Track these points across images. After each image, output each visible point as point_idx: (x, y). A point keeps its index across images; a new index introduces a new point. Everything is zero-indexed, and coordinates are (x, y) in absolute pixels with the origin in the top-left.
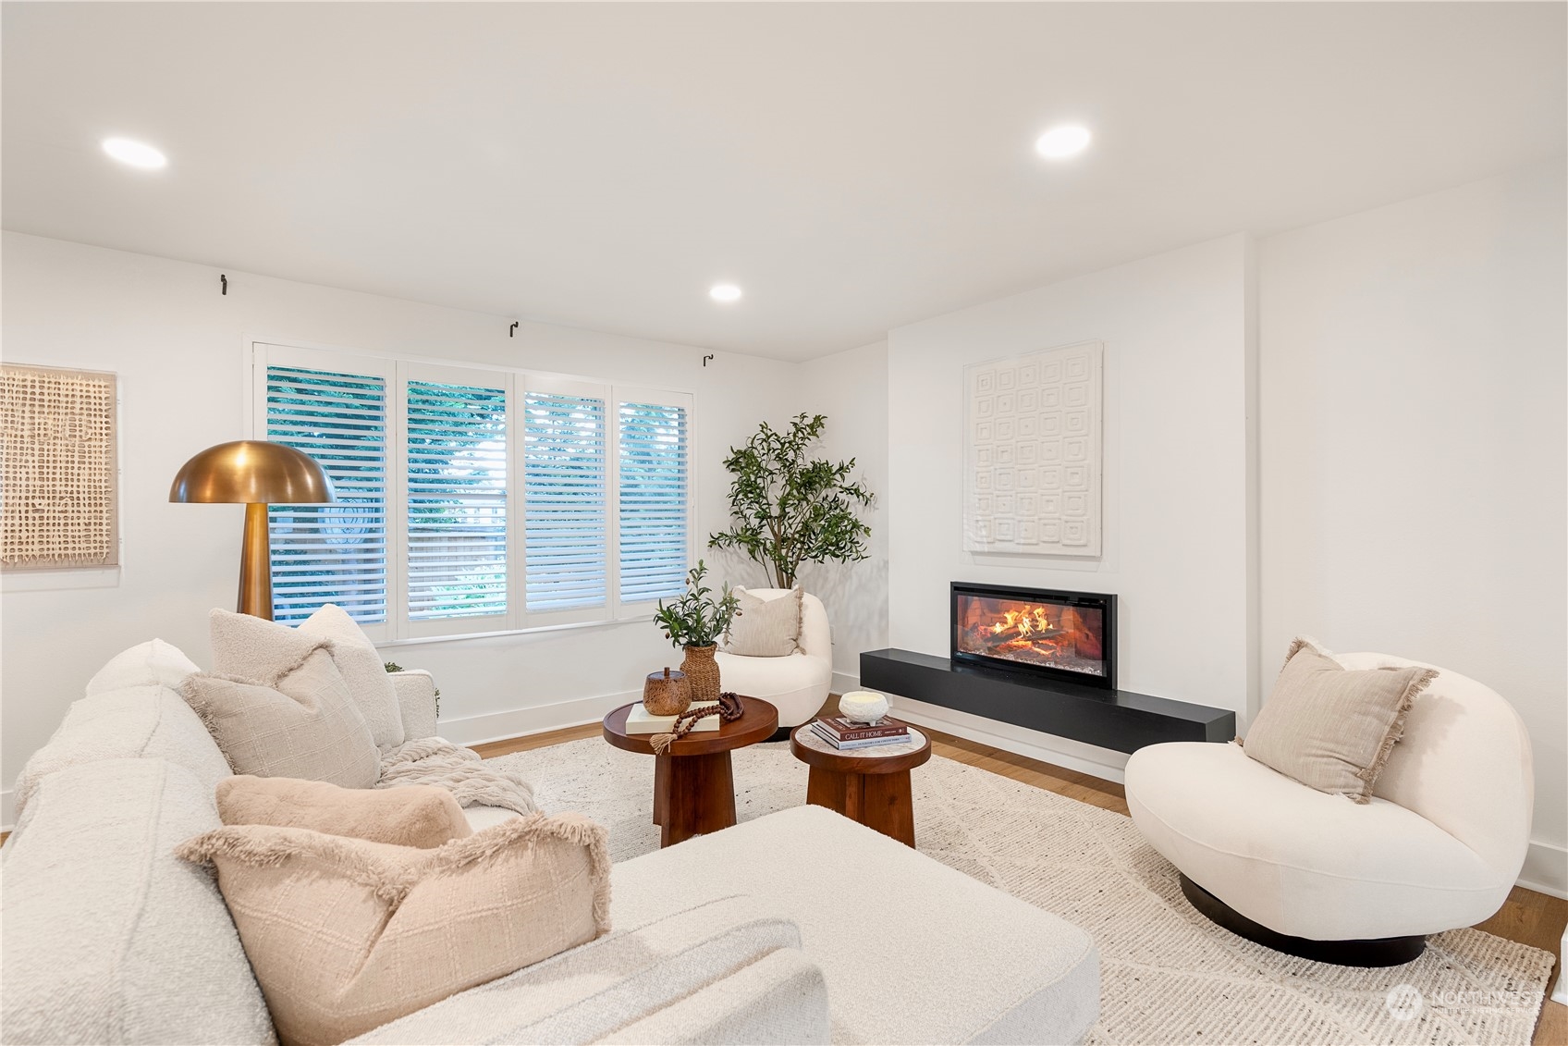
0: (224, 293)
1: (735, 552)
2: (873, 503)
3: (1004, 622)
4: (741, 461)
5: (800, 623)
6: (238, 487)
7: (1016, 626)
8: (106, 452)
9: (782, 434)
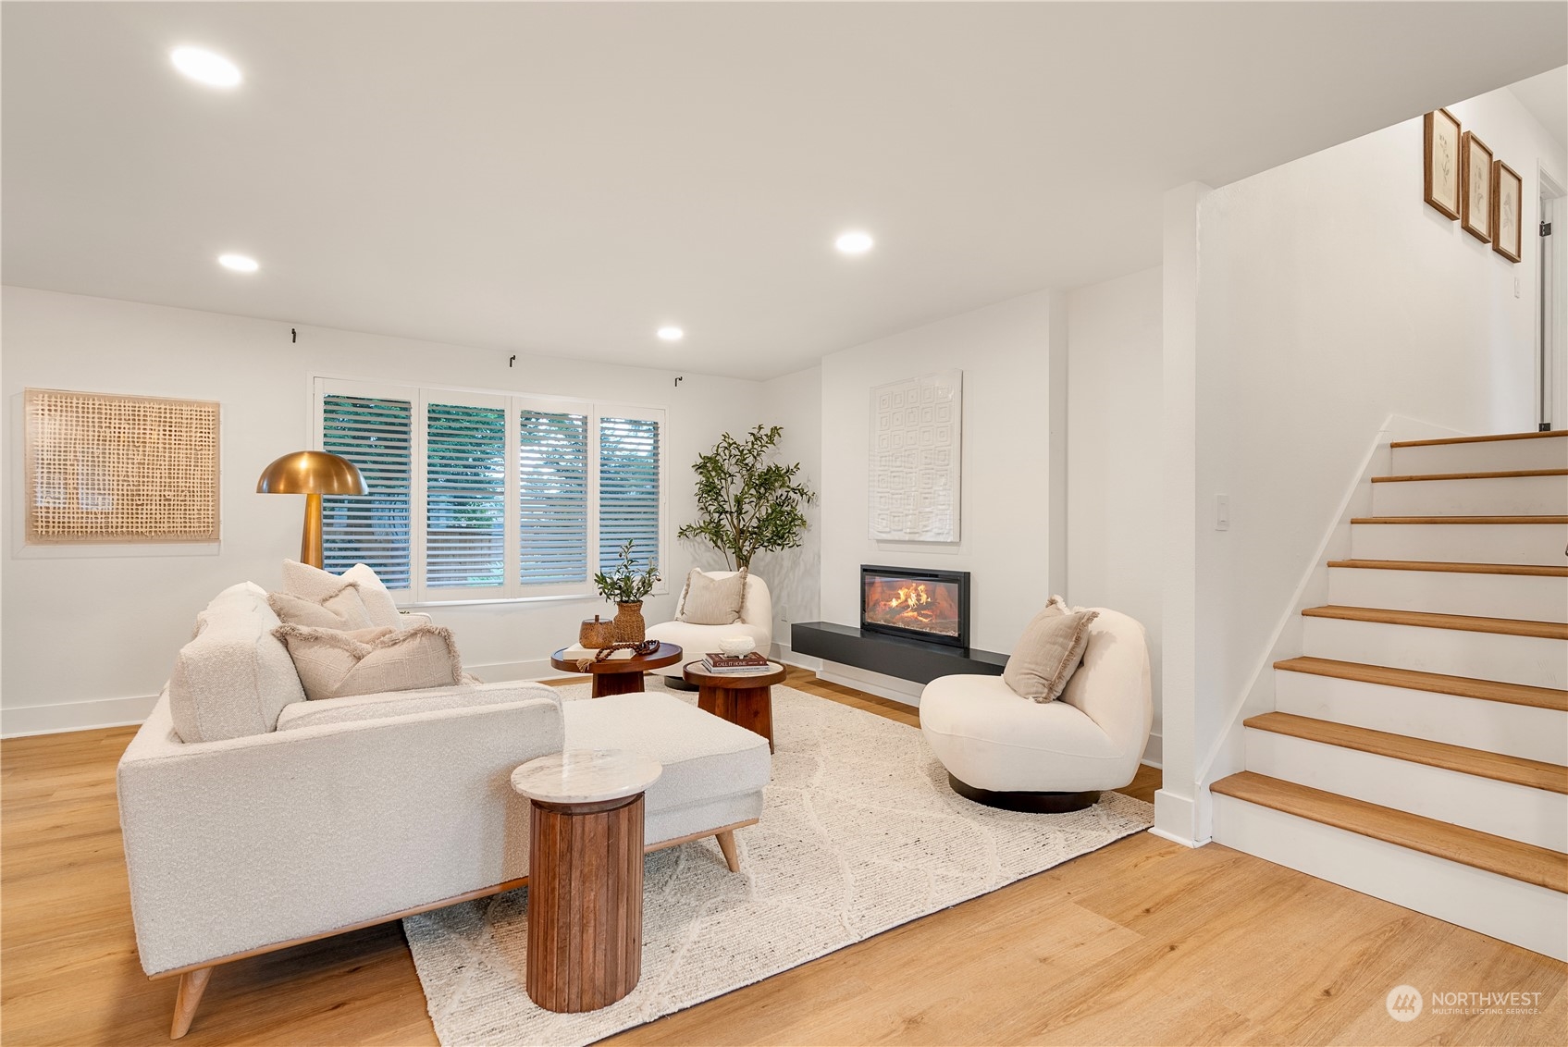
0: (294, 341)
1: (703, 542)
2: (815, 500)
3: (898, 598)
4: (709, 467)
5: (743, 599)
6: (301, 483)
7: (906, 600)
8: (212, 459)
9: (741, 442)
